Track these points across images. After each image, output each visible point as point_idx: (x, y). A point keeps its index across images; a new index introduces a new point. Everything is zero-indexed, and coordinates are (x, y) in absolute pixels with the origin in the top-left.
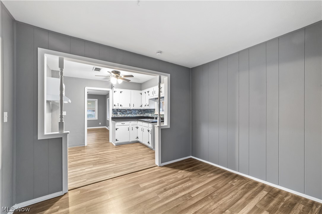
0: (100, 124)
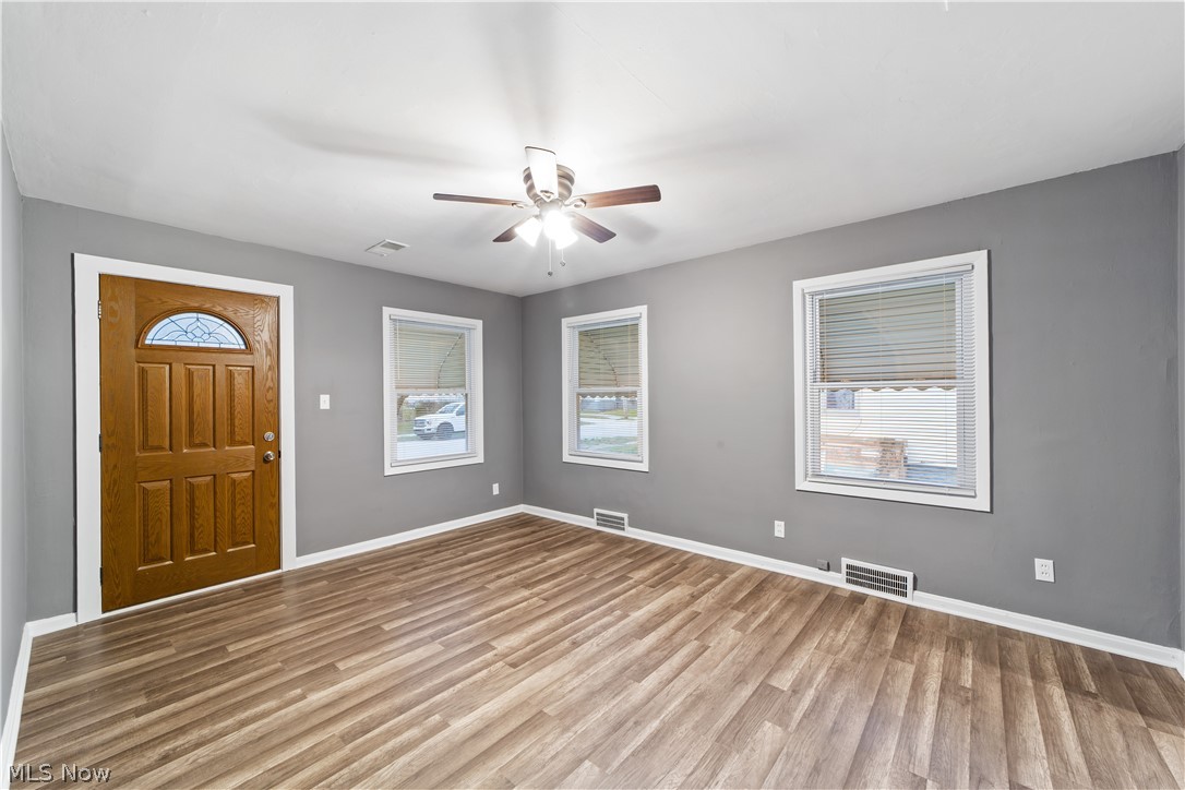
0: (496, 489)
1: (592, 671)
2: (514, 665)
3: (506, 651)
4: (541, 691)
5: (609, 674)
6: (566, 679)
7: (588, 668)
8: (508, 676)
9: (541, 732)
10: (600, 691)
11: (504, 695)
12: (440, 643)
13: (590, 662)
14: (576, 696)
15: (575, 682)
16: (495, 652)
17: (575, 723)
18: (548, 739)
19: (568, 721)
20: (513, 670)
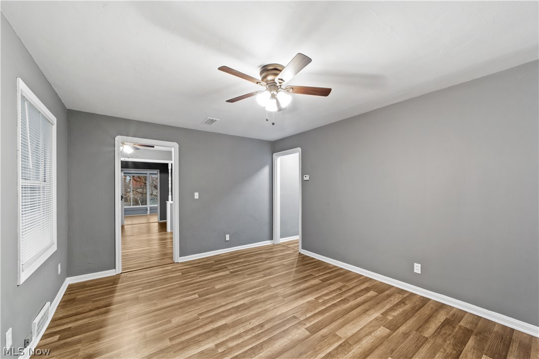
1: (260, 310)
2: (295, 317)
3: (299, 327)
4: (283, 305)
5: (254, 308)
6: (272, 308)
7: (261, 312)
8: (297, 312)
9: (284, 294)
10: (261, 302)
11: (297, 305)
12: (340, 338)
13: (258, 315)
14: (270, 302)
15: (269, 306)
16: (306, 327)
17: (273, 294)
18: (282, 292)
19: (275, 295)
20: (295, 315)
